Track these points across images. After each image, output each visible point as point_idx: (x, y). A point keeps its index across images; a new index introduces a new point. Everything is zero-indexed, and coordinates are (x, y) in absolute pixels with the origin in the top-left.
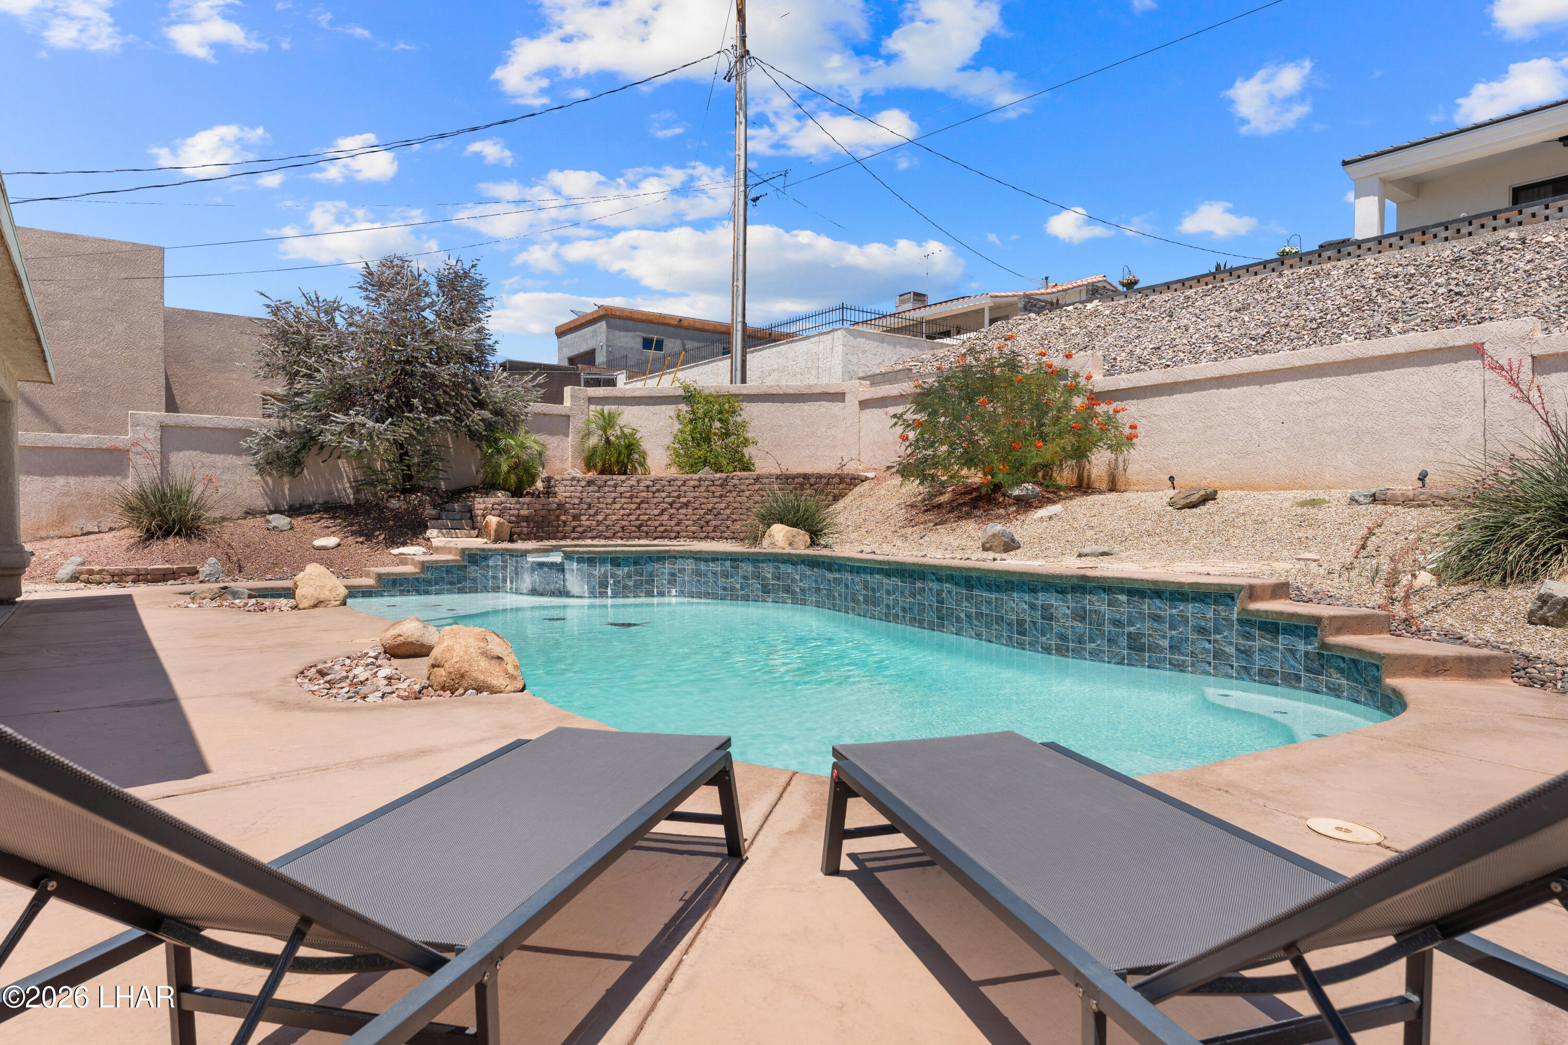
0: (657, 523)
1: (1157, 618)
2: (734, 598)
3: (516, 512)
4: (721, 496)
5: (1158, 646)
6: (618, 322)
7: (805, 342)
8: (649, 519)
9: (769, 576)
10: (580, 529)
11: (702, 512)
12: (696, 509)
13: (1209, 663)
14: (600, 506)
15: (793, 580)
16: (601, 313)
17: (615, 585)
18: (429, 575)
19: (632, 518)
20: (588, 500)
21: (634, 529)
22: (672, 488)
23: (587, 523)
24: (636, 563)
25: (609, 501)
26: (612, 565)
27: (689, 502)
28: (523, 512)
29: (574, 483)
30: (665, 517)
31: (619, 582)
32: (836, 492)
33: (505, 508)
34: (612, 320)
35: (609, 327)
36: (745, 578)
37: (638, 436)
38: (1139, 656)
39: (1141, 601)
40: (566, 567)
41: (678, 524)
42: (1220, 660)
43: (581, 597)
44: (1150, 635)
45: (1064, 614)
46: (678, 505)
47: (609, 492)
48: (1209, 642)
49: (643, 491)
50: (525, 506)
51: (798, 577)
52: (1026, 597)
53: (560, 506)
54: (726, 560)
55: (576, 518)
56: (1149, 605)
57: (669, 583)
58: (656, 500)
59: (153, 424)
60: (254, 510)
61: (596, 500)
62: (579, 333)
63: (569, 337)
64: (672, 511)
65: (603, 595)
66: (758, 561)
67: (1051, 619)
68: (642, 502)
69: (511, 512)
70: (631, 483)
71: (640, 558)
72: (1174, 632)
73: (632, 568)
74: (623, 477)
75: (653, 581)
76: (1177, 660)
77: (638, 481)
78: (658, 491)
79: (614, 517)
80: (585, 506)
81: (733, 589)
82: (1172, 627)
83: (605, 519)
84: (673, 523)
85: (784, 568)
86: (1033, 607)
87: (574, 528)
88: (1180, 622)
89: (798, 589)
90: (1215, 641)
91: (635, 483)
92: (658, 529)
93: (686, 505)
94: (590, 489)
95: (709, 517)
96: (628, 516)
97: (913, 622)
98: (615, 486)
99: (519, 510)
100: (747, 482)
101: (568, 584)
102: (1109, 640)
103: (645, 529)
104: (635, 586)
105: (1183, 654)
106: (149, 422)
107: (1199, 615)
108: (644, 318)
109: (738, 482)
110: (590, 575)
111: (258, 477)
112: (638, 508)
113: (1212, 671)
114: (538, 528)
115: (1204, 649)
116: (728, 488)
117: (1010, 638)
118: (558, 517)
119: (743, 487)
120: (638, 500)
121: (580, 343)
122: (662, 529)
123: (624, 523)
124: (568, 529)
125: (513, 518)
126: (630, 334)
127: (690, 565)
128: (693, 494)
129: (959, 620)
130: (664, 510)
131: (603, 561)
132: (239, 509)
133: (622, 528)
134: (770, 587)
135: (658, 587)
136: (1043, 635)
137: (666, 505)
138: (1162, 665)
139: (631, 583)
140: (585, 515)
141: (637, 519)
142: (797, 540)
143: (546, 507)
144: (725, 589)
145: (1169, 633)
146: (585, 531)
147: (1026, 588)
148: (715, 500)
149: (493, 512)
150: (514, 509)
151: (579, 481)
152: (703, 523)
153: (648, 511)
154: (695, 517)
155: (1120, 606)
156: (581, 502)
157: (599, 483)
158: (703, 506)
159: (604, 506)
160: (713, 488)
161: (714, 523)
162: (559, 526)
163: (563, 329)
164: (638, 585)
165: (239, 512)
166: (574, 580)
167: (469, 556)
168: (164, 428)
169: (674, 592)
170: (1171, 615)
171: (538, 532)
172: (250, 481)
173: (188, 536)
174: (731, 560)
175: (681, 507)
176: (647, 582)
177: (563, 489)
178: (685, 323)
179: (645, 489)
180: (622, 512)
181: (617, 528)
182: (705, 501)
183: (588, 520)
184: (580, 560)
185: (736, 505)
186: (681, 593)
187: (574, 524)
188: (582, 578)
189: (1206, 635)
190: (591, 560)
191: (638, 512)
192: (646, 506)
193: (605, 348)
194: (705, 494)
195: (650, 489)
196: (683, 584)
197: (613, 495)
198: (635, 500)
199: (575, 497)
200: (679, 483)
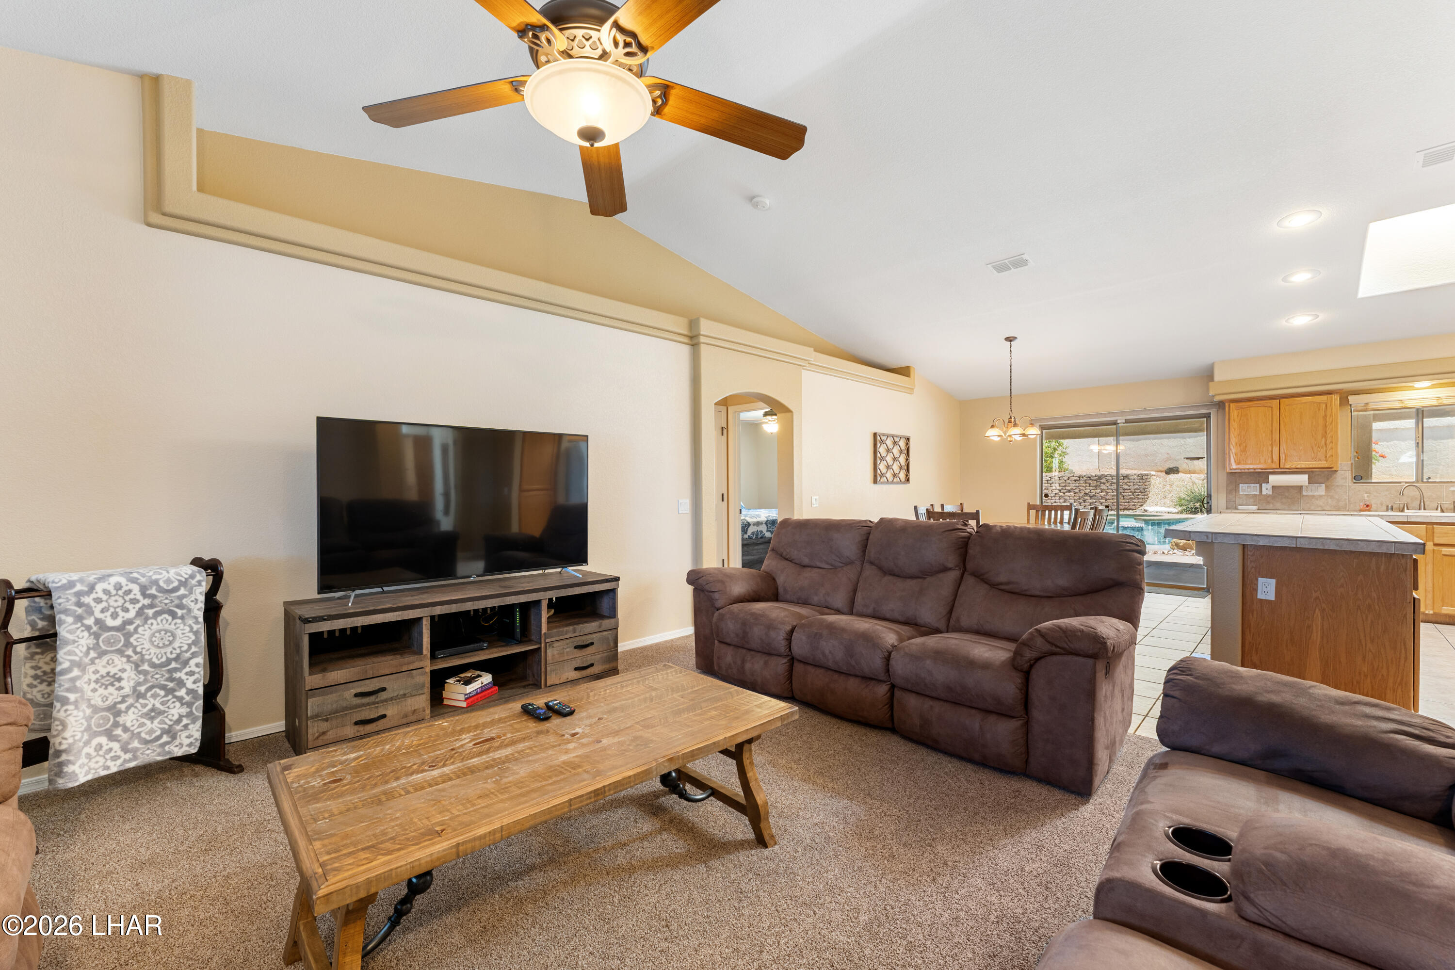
4: (1096, 486)
11: (1081, 495)
22: (1061, 481)
27: (1072, 489)
46: (1064, 491)
64: (1061, 494)
93: (1069, 491)
95: (1086, 498)
148: (1091, 488)
152: (1081, 501)
160: (1090, 481)
161: (1090, 501)
182: (1084, 488)
185: (1108, 491)
194: (1084, 485)
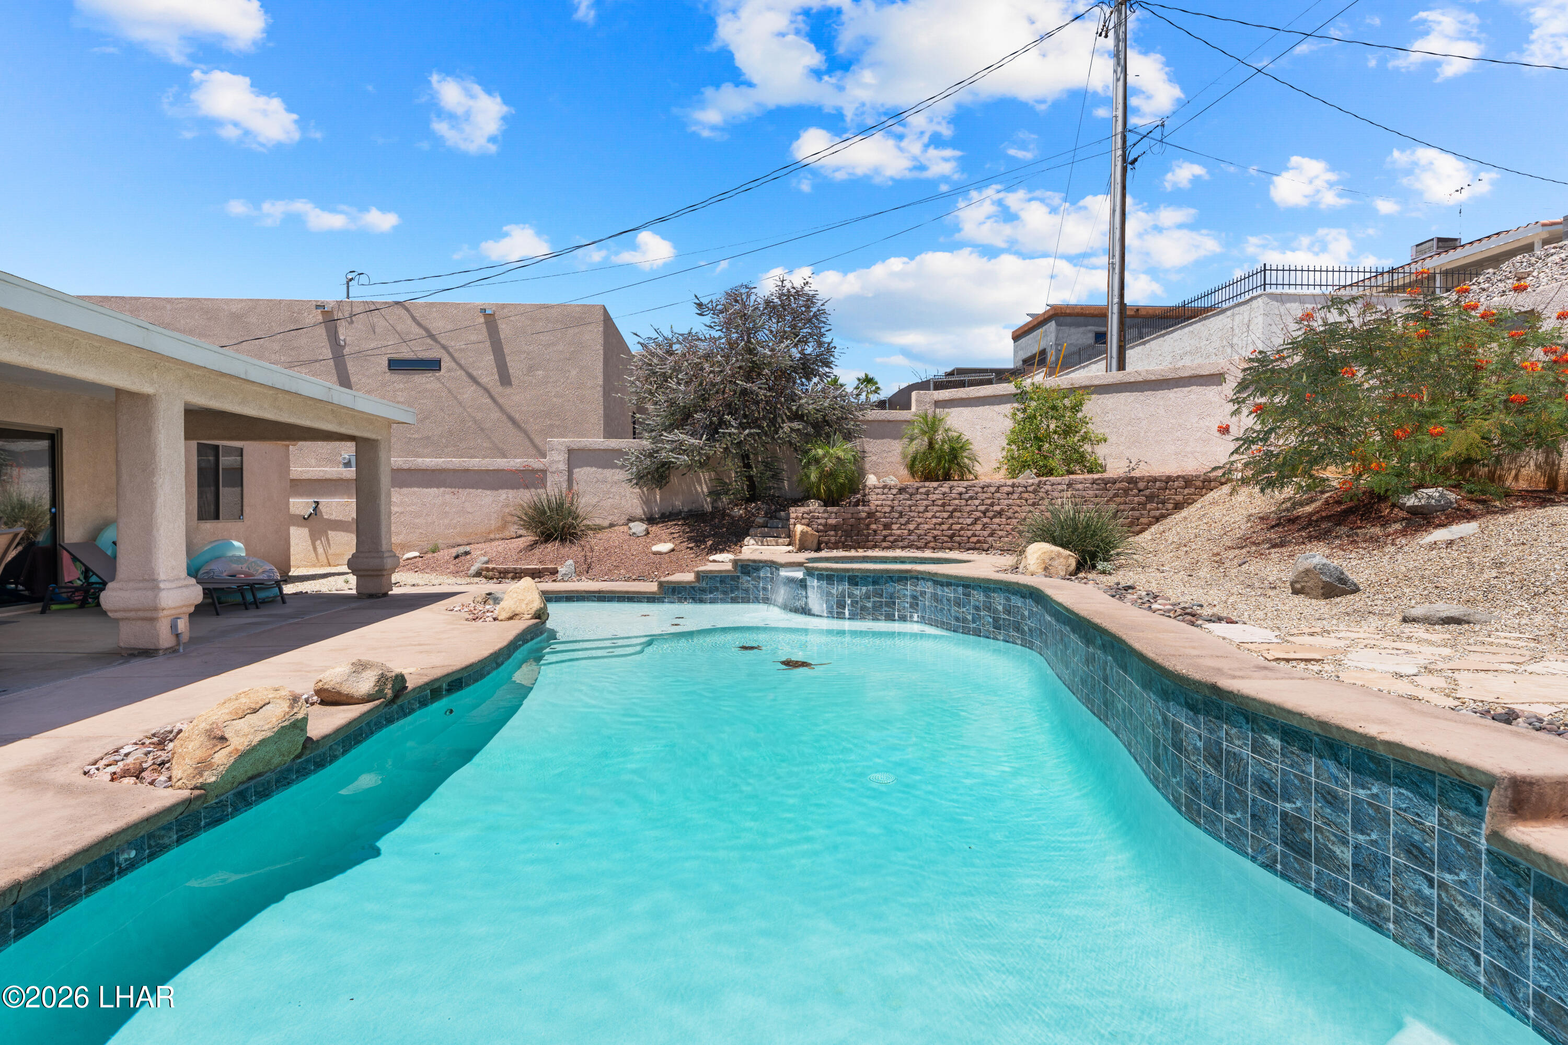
0: (969, 533)
1: (1331, 799)
2: (966, 631)
3: (823, 521)
4: (1034, 504)
5: (1332, 856)
6: (1069, 319)
7: (1221, 317)
8: (962, 529)
10: (891, 539)
11: (1015, 522)
12: (1010, 518)
13: (1430, 931)
14: (912, 514)
15: (1023, 616)
16: (1051, 313)
17: (852, 606)
18: (704, 585)
19: (945, 527)
20: (900, 508)
21: (946, 539)
22: (985, 495)
23: (899, 532)
24: (875, 582)
25: (921, 509)
26: (850, 584)
27: (1002, 510)
28: (831, 521)
29: (886, 491)
30: (979, 527)
31: (857, 602)
32: (1179, 498)
33: (813, 517)
34: (1062, 319)
35: (1058, 324)
36: (977, 608)
37: (964, 438)
38: (1301, 864)
39: (1303, 755)
40: (808, 583)
41: (991, 535)
42: (1450, 931)
43: (821, 616)
44: (1318, 828)
45: (1196, 747)
46: (991, 514)
47: (921, 499)
48: (1430, 882)
49: (955, 499)
50: (833, 515)
51: (1026, 613)
52: (1160, 703)
53: (870, 515)
54: (958, 586)
55: (887, 526)
56: (1317, 768)
57: (911, 606)
58: (968, 508)
59: (563, 448)
60: (634, 517)
61: (907, 509)
62: (1031, 336)
63: (1023, 340)
64: (985, 520)
65: (840, 616)
67: (1182, 751)
68: (955, 510)
69: (819, 521)
70: (943, 489)
71: (879, 578)
72: (1361, 837)
73: (871, 588)
74: (935, 484)
75: (894, 603)
76: (1368, 898)
77: (951, 488)
78: (971, 498)
79: (926, 526)
80: (896, 515)
81: (965, 620)
82: (1359, 827)
83: (917, 528)
84: (986, 533)
86: (1165, 721)
87: (885, 537)
88: (1373, 819)
89: (1026, 628)
90: (1442, 886)
91: (947, 490)
92: (971, 540)
93: (1000, 514)
94: (902, 497)
96: (940, 524)
97: (1087, 701)
98: (927, 493)
99: (826, 519)
100: (1060, 487)
101: (810, 601)
102: (1253, 816)
103: (957, 539)
104: (874, 608)
105: (1377, 889)
106: (560, 447)
107: (1409, 816)
108: (1096, 312)
109: (1049, 488)
110: (829, 594)
111: (637, 490)
112: (951, 517)
113: (1435, 950)
114: (846, 536)
115: (1419, 892)
116: (1041, 494)
117: (1149, 764)
118: (868, 526)
119: (1056, 494)
120: (950, 508)
121: (1032, 345)
122: (974, 539)
123: (936, 532)
124: (879, 538)
125: (821, 527)
126: (1082, 329)
127: (929, 588)
128: (1006, 502)
129: (1117, 714)
130: (977, 519)
131: (841, 579)
132: (623, 517)
133: (934, 537)
134: (1001, 622)
135: (899, 611)
136: (1174, 774)
137: (978, 514)
138: (1340, 899)
139: (869, 605)
140: (896, 523)
141: (949, 529)
142: (1055, 563)
143: (855, 515)
144: (957, 619)
145: (1351, 836)
146: (896, 541)
147: (1160, 689)
149: (803, 521)
150: (822, 518)
151: (890, 489)
153: (961, 521)
154: (1009, 528)
155: (1270, 757)
156: (892, 511)
157: (910, 491)
158: (1016, 515)
159: (916, 514)
160: (1026, 495)
162: (869, 534)
163: (1018, 333)
164: (877, 607)
165: (623, 519)
166: (815, 599)
167: (742, 566)
168: (570, 451)
169: (915, 618)
170: (1356, 800)
171: (846, 541)
172: (632, 493)
173: (563, 540)
174: (963, 586)
175: (995, 516)
176: (887, 604)
177: (875, 497)
178: (1143, 312)
179: (958, 496)
180: (934, 520)
181: (929, 538)
183: (899, 529)
184: (820, 577)
186: (923, 620)
187: (884, 532)
188: (822, 596)
189: (1422, 865)
190: (829, 577)
191: (951, 521)
192: (957, 514)
193: (1054, 347)
194: (1018, 502)
195: (963, 496)
196: (924, 610)
197: (925, 503)
198: (947, 508)
199: (886, 505)
200: (993, 489)
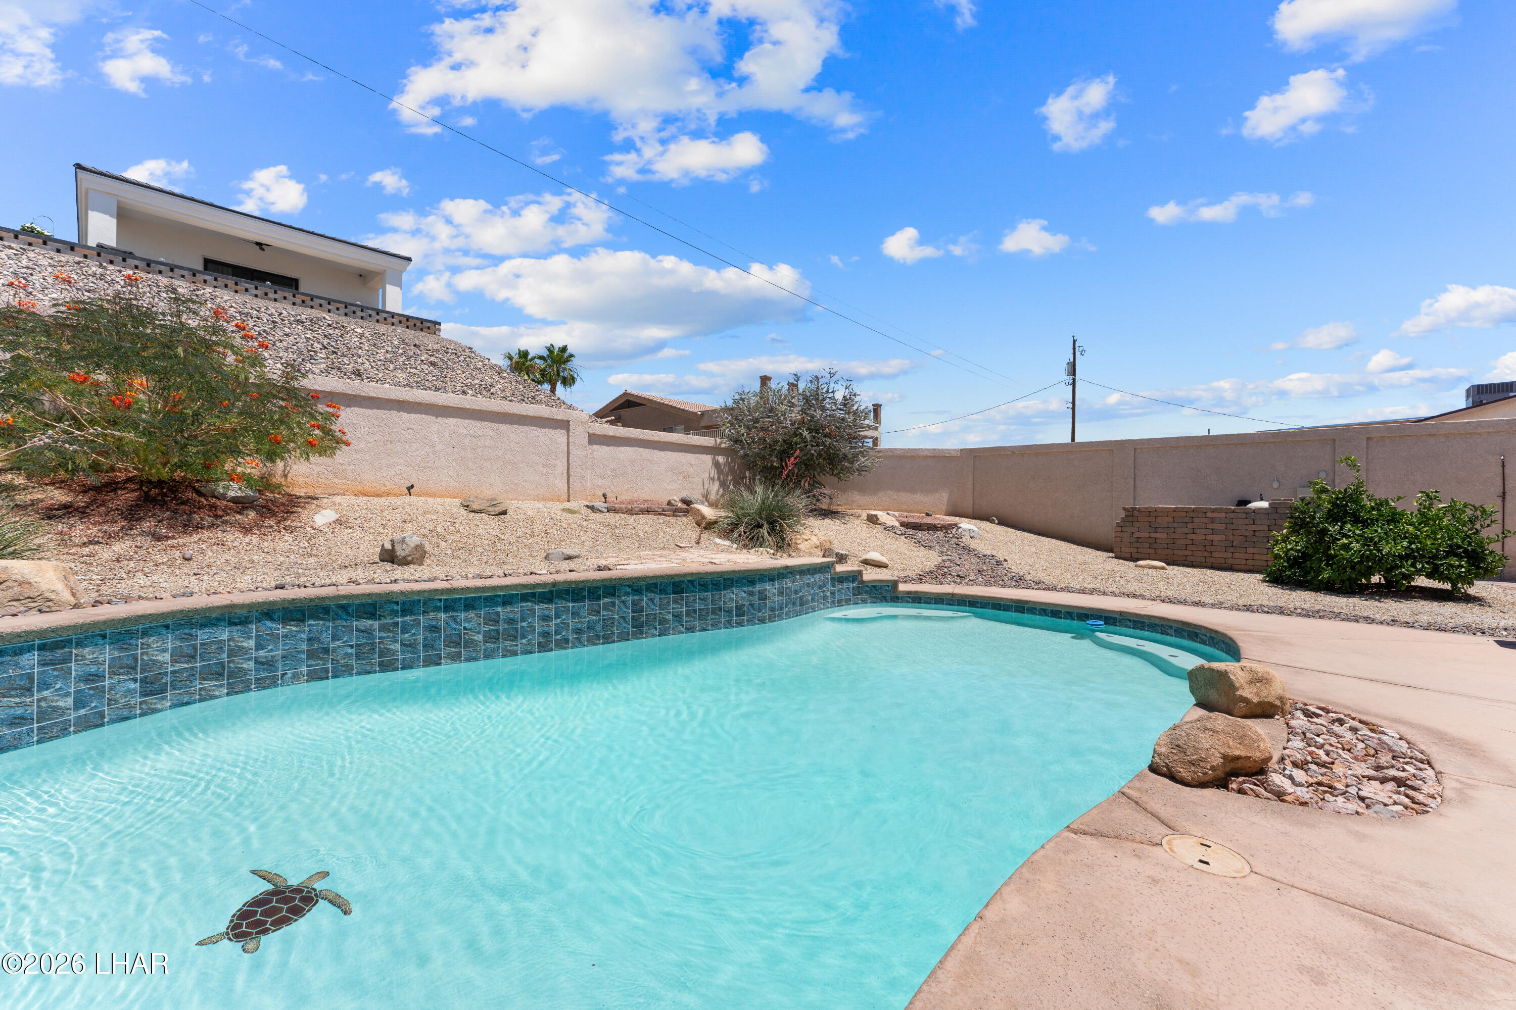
1: (808, 585)
5: (808, 600)
9: (167, 657)
13: (822, 603)
38: (803, 608)
42: (825, 600)
44: (806, 595)
45: (774, 594)
52: (745, 589)
56: (806, 578)
66: (132, 634)
67: (765, 599)
72: (813, 591)
76: (814, 606)
82: (812, 588)
85: (203, 635)
86: (751, 594)
88: (814, 585)
90: (824, 591)
97: (592, 641)
102: (793, 604)
105: (815, 602)
107: (819, 579)
113: (823, 607)
115: (821, 596)
117: (729, 622)
129: (663, 621)
136: (759, 612)
138: (809, 610)
147: (745, 581)
170: (812, 582)
189: (821, 589)
